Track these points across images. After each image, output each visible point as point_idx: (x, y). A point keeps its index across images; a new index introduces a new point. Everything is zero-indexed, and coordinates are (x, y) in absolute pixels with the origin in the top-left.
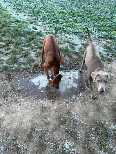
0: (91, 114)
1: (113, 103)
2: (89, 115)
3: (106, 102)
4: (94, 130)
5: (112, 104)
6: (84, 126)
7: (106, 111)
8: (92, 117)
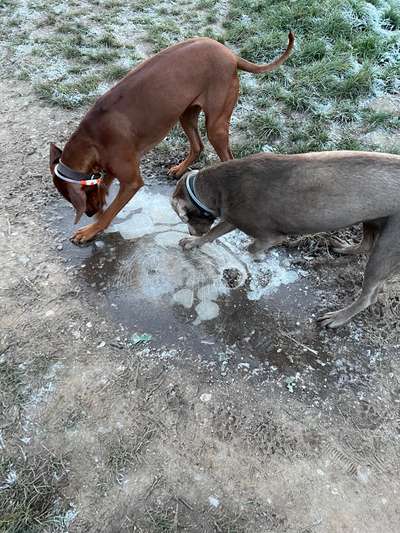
0: (81, 436)
1: (199, 498)
2: (70, 434)
3: (186, 463)
4: (9, 481)
5: (191, 496)
6: (11, 441)
7: (132, 486)
8: (68, 449)
